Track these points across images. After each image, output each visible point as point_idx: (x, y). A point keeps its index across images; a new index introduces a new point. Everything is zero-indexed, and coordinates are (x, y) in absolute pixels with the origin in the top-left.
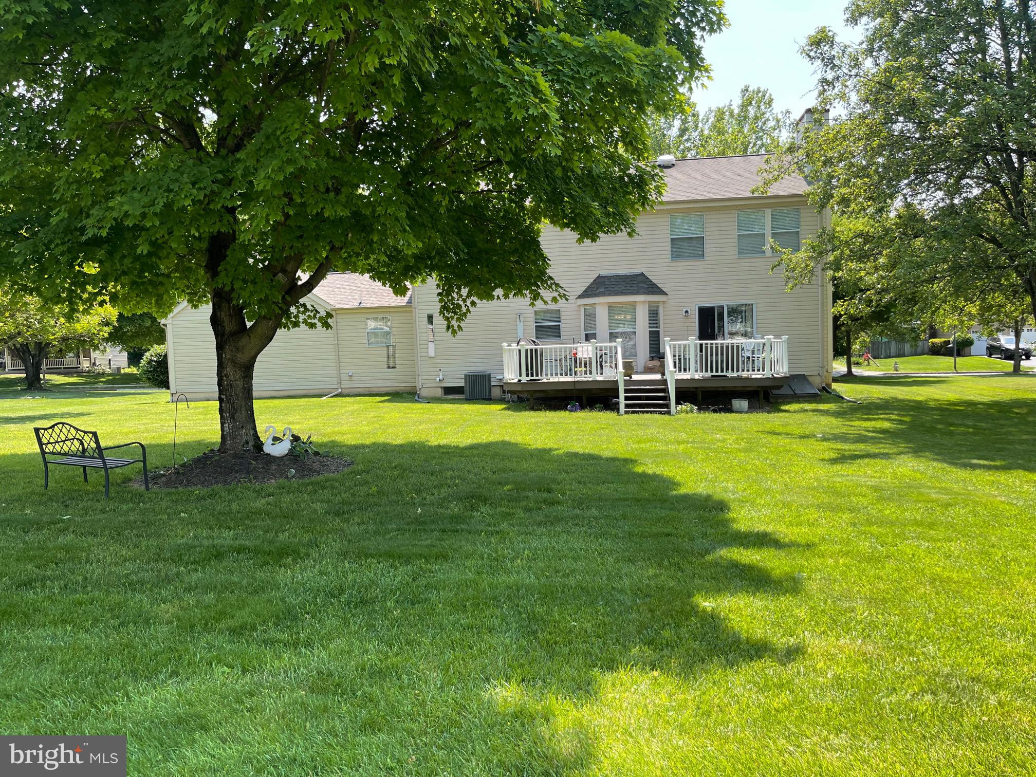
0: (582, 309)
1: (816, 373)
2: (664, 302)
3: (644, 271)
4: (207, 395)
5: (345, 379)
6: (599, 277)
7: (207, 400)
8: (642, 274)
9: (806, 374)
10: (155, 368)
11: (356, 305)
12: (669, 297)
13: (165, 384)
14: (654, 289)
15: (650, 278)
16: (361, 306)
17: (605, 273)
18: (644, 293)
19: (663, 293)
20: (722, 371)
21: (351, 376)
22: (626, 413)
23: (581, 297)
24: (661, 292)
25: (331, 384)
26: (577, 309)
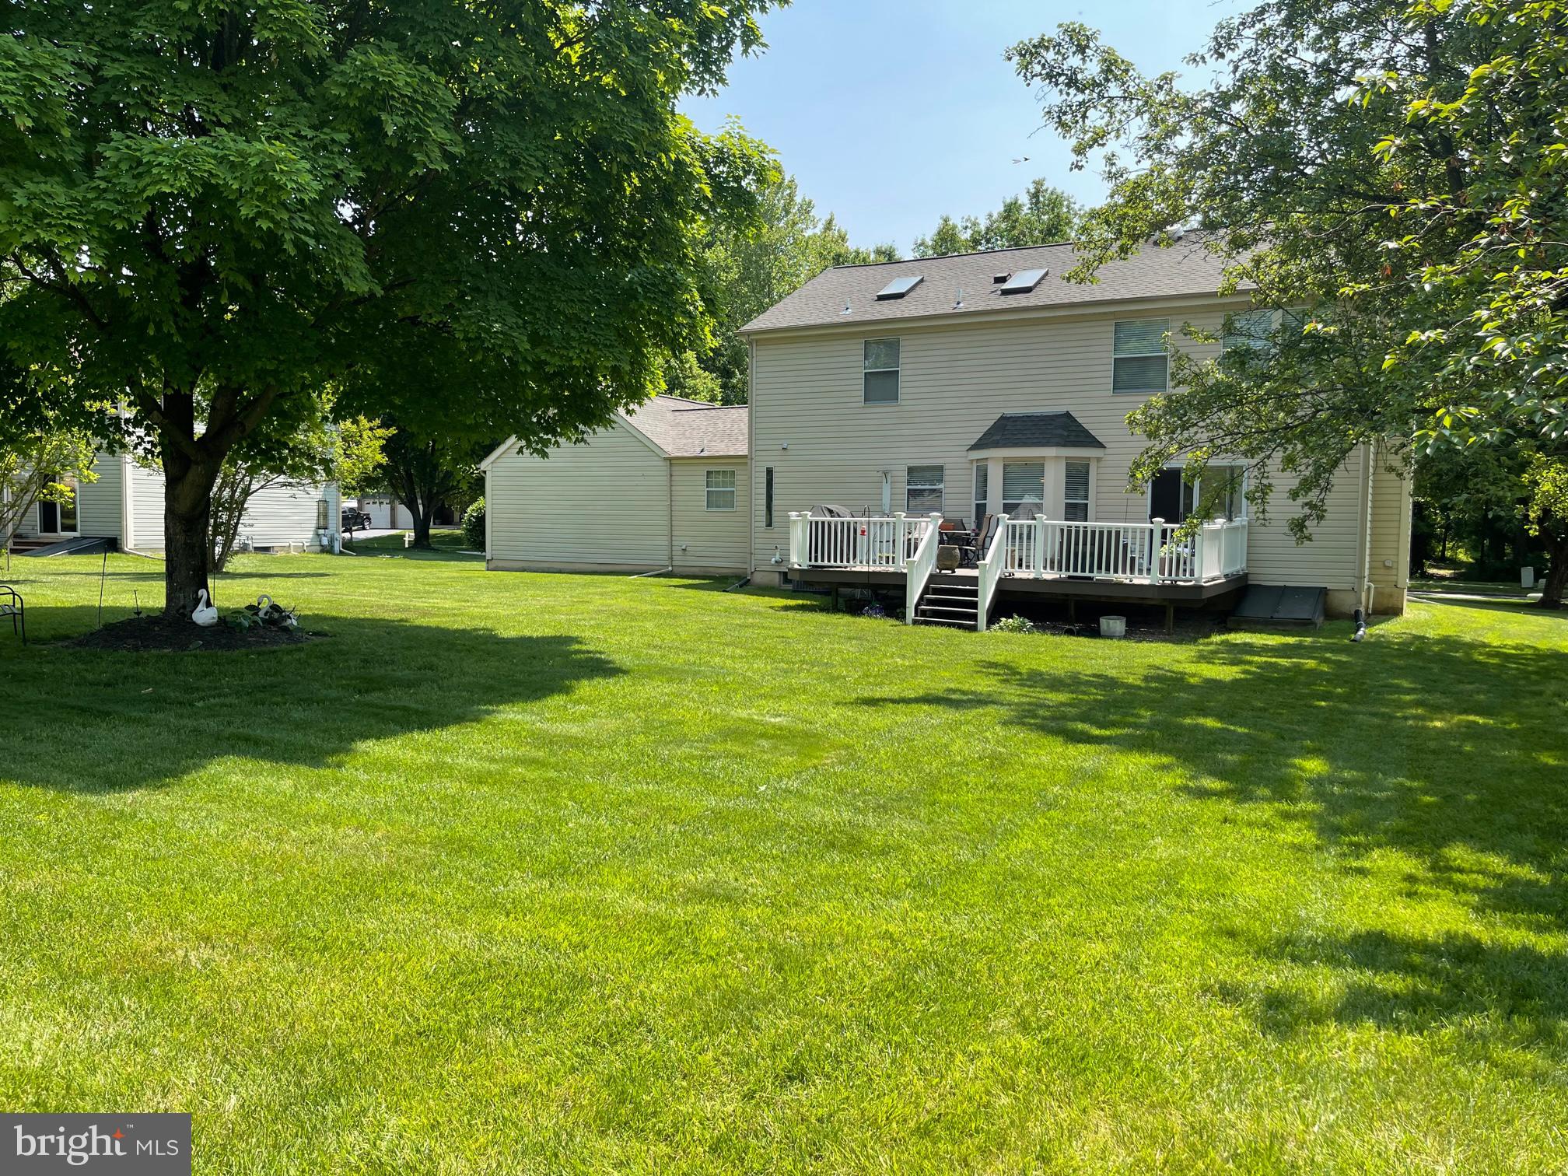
0: (975, 465)
1: (1348, 587)
2: (1099, 459)
3: (1069, 409)
4: (524, 565)
5: (677, 553)
6: (1002, 418)
7: (524, 570)
8: (1068, 415)
9: (1329, 586)
10: (474, 527)
11: (696, 452)
12: (1107, 451)
13: (481, 545)
14: (1085, 439)
15: (1080, 420)
16: (702, 454)
17: (1010, 411)
18: (1058, 445)
19: (1100, 445)
20: (1083, 570)
21: (684, 550)
22: (915, 622)
23: (975, 447)
24: (1093, 442)
25: (661, 560)
26: (968, 465)
